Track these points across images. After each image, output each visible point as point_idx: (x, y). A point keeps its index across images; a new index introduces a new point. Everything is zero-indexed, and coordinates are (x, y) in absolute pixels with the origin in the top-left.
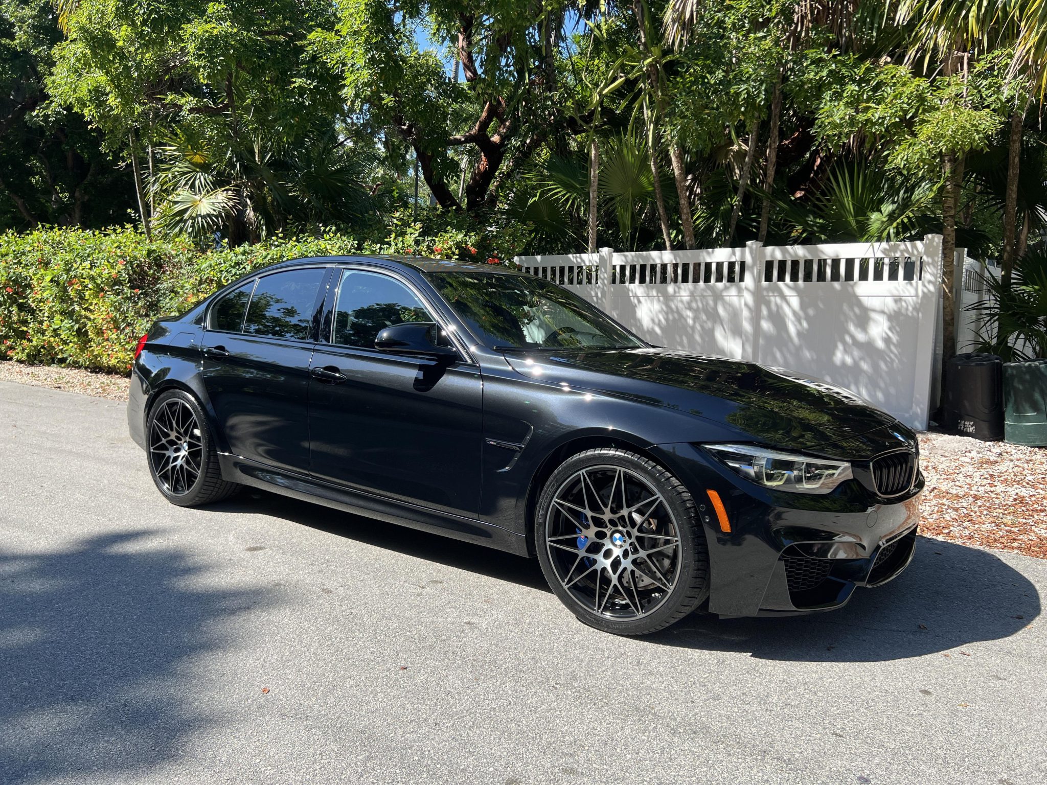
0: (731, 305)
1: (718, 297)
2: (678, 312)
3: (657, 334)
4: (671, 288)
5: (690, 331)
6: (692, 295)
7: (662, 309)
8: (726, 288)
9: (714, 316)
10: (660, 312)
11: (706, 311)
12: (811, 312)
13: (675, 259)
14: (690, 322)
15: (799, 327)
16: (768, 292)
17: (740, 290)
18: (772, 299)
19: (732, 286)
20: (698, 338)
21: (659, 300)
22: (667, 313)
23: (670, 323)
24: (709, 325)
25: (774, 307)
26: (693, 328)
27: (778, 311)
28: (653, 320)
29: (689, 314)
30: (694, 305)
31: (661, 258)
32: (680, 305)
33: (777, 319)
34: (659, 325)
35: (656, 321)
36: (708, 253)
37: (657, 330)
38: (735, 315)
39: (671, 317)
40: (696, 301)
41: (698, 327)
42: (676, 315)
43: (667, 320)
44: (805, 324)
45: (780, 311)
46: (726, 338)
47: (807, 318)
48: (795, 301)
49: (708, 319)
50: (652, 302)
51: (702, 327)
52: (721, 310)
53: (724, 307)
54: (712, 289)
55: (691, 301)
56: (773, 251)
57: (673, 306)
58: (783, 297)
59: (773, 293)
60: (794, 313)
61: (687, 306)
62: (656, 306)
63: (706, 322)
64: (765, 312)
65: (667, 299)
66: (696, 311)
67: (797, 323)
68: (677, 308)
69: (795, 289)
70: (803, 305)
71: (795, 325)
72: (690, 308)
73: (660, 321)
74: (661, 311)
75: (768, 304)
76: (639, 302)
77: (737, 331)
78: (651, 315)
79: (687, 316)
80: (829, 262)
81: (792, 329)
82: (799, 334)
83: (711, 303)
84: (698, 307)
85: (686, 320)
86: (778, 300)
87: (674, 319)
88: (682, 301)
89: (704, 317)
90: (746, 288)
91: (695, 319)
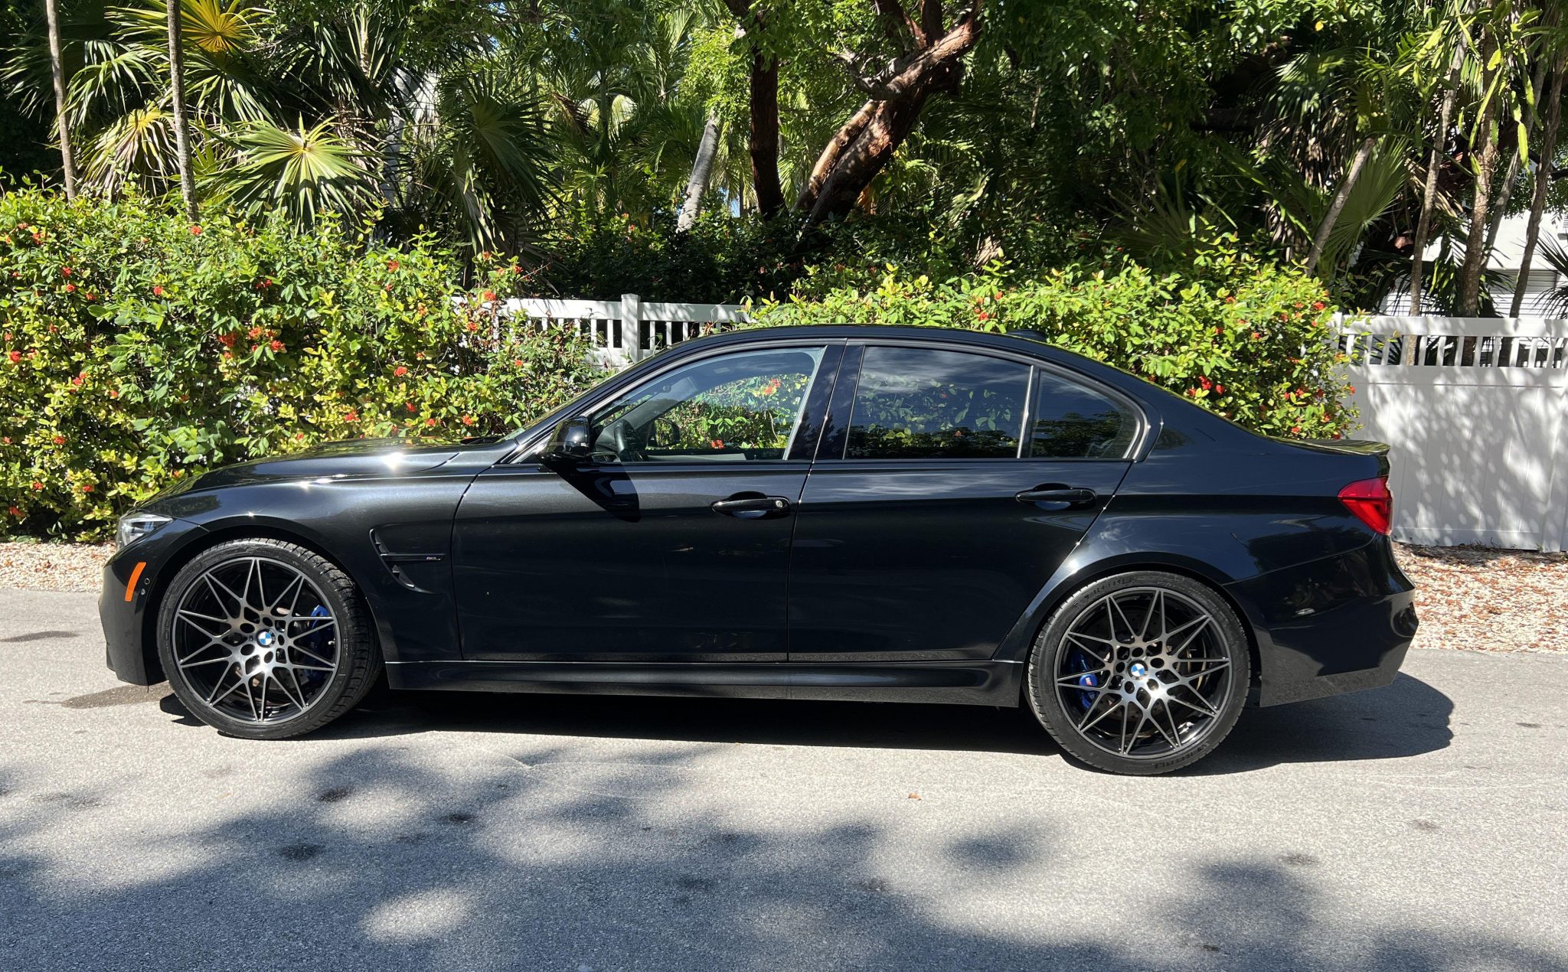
2: (1449, 418)
3: (1409, 452)
5: (1465, 447)
14: (1467, 434)
20: (1476, 457)
22: (1429, 420)
23: (1434, 435)
28: (1404, 431)
29: (1467, 422)
30: (1475, 409)
34: (1414, 439)
35: (1410, 431)
37: (1411, 445)
39: (1435, 426)
41: (1479, 441)
42: (1444, 424)
43: (1429, 430)
61: (1463, 411)
62: (1410, 411)
65: (1431, 398)
68: (1447, 413)
73: (1416, 431)
74: (1420, 417)
76: (1384, 400)
78: (1401, 422)
79: (1464, 426)
84: (1481, 412)
85: (1459, 431)
91: (1474, 432)
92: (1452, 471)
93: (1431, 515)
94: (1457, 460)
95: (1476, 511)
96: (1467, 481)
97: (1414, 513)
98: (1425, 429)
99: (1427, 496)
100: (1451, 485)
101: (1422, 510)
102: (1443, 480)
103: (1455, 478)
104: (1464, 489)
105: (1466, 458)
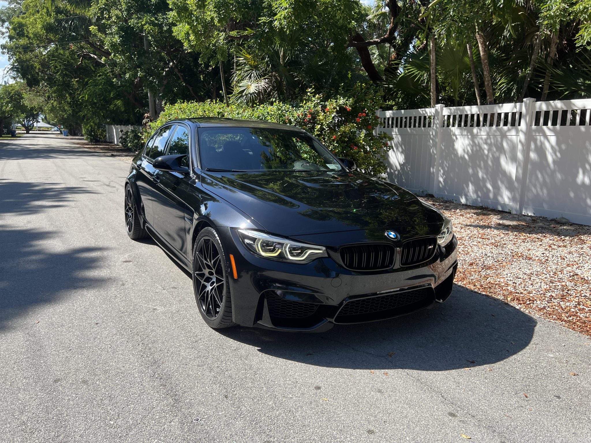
0: (511, 141)
1: (504, 136)
2: (479, 145)
3: (466, 159)
4: (475, 130)
5: (485, 157)
6: (488, 134)
7: (470, 143)
8: (509, 130)
9: (501, 149)
10: (468, 145)
11: (496, 146)
12: (563, 147)
13: (479, 111)
14: (486, 152)
15: (554, 157)
16: (536, 133)
17: (517, 131)
18: (538, 137)
19: (512, 128)
20: (490, 163)
21: (468, 138)
22: (472, 146)
23: (474, 152)
24: (497, 154)
25: (539, 143)
26: (487, 156)
27: (541, 145)
28: (464, 150)
29: (486, 147)
30: (489, 141)
31: (471, 111)
32: (481, 141)
33: (541, 151)
34: (468, 154)
35: (466, 151)
36: (499, 107)
37: (466, 157)
38: (513, 148)
39: (475, 149)
40: (490, 139)
41: (490, 156)
42: (478, 148)
43: (472, 150)
44: (559, 155)
45: (543, 146)
46: (507, 163)
47: (561, 151)
48: (553, 139)
49: (497, 150)
50: (464, 138)
51: (493, 155)
52: (505, 144)
53: (507, 143)
54: (501, 131)
55: (487, 139)
56: (541, 105)
57: (476, 142)
58: (546, 137)
59: (539, 134)
60: (552, 147)
61: (484, 141)
62: (466, 142)
63: (495, 152)
64: (533, 146)
65: (474, 137)
66: (490, 145)
67: (553, 154)
68: (479, 143)
69: (554, 131)
70: (558, 142)
71: (552, 156)
72: (486, 143)
73: (468, 151)
75: (535, 141)
76: (457, 138)
77: (514, 159)
78: (463, 147)
79: (485, 148)
80: (579, 112)
81: (550, 159)
82: (554, 162)
83: (499, 139)
84: (491, 142)
85: (483, 151)
86: (542, 138)
87: (477, 150)
88: (482, 139)
89: (495, 149)
90: (521, 131)
91: (489, 150)
92: (481, 168)
93: (473, 188)
94: (482, 164)
95: (489, 186)
96: (487, 174)
97: (468, 186)
98: (471, 149)
99: (472, 179)
100: (480, 174)
101: (470, 185)
102: (478, 172)
103: (482, 172)
104: (485, 176)
105: (486, 162)
